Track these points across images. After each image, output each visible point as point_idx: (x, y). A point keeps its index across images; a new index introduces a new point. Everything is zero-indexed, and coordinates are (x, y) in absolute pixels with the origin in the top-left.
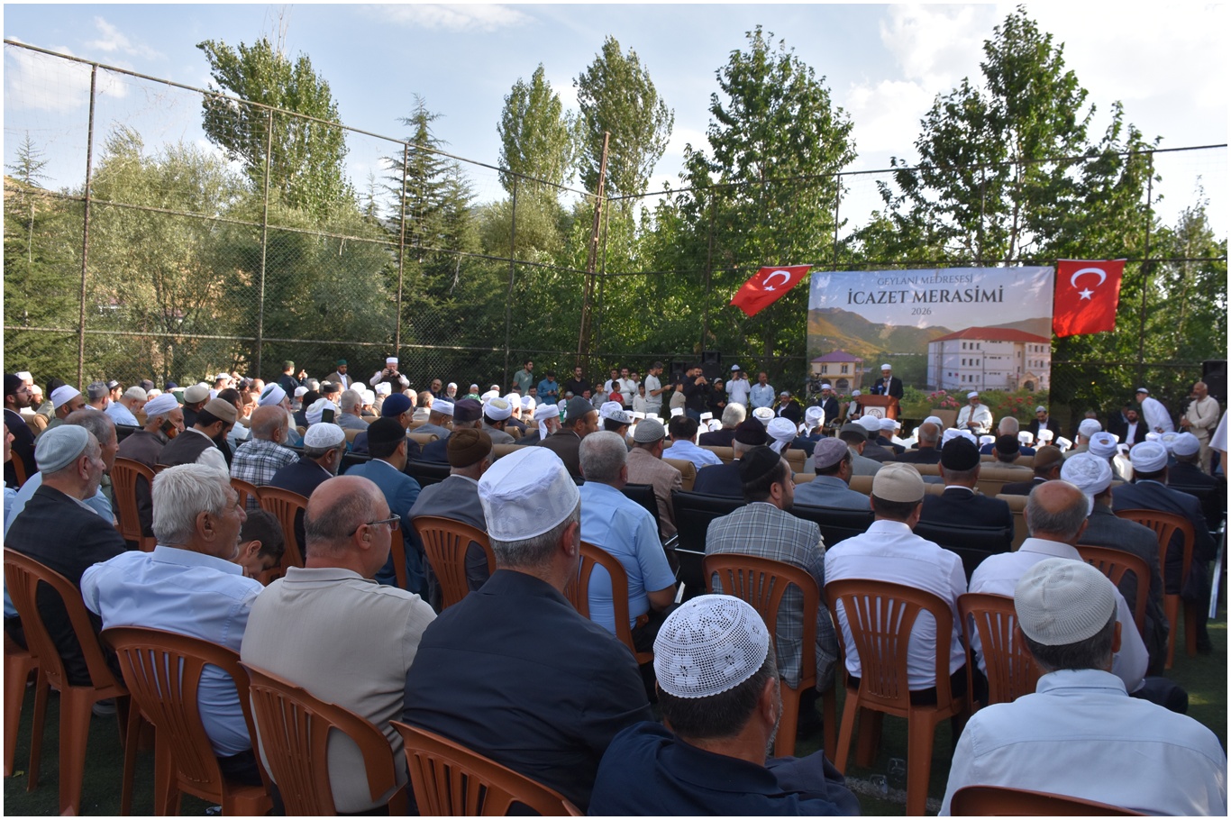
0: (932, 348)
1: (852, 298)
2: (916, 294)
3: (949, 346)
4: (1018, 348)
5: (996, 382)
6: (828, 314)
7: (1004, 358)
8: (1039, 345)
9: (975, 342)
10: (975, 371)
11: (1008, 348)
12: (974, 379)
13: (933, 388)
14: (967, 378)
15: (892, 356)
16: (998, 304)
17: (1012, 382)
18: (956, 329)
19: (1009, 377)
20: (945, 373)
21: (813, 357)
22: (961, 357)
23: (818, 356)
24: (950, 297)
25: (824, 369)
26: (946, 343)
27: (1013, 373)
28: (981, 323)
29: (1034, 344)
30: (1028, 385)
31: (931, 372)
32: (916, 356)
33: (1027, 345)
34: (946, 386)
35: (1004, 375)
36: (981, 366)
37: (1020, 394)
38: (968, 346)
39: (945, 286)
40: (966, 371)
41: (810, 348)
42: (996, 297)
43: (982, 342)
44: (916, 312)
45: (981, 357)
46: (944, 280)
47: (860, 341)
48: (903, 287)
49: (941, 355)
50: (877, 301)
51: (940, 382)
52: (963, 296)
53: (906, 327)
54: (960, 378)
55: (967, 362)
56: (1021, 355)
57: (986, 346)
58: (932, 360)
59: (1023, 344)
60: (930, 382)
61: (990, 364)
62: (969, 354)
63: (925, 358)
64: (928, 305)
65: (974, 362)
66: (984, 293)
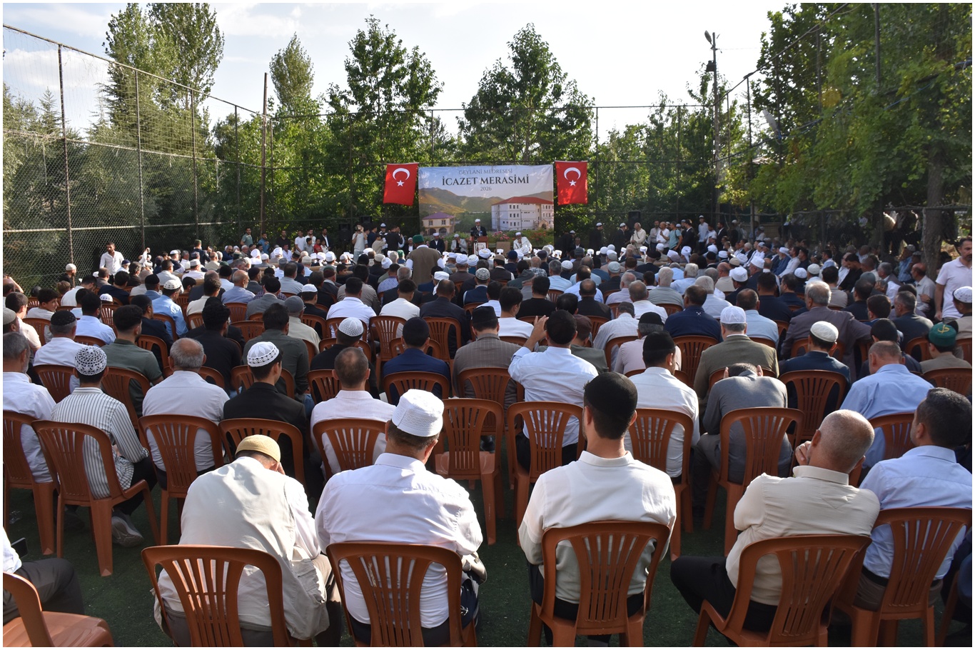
0: (493, 208)
1: (445, 182)
2: (482, 180)
3: (503, 207)
4: (538, 207)
5: (528, 225)
6: (432, 191)
7: (531, 213)
8: (548, 205)
9: (516, 205)
10: (516, 220)
11: (533, 207)
12: (517, 224)
13: (495, 230)
14: (513, 224)
15: (472, 214)
16: (526, 184)
17: (536, 225)
18: (506, 198)
19: (534, 223)
20: (501, 221)
21: (423, 217)
22: (509, 213)
23: (426, 215)
24: (501, 181)
25: (431, 223)
26: (501, 205)
27: (536, 220)
28: (519, 194)
29: (545, 205)
30: (544, 226)
31: (494, 221)
32: (485, 213)
33: (542, 205)
34: (502, 229)
35: (532, 221)
36: (520, 218)
37: (540, 231)
38: (512, 207)
39: (497, 175)
40: (512, 220)
41: (421, 211)
42: (525, 180)
43: (520, 205)
44: (483, 189)
45: (519, 213)
46: (497, 171)
47: (452, 206)
48: (474, 176)
49: (498, 213)
50: (459, 183)
51: (499, 227)
52: (508, 180)
53: (478, 197)
54: (509, 223)
55: (513, 215)
56: (539, 211)
57: (522, 206)
58: (493, 215)
59: (540, 205)
60: (494, 227)
61: (524, 216)
62: (513, 211)
63: (490, 214)
64: (489, 185)
65: (516, 215)
66: (519, 179)
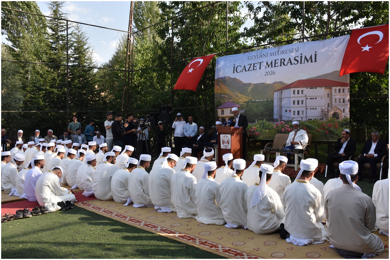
0: (276, 95)
1: (235, 70)
2: (267, 63)
3: (286, 92)
4: (327, 91)
5: (314, 114)
6: (223, 80)
7: (319, 98)
8: (342, 88)
9: (300, 89)
10: (301, 108)
11: (321, 91)
12: (300, 113)
13: (277, 120)
14: (296, 113)
15: (255, 102)
16: (314, 63)
17: (324, 114)
18: (289, 82)
19: (322, 111)
20: (284, 110)
21: (218, 106)
22: (293, 99)
23: (219, 105)
24: (286, 63)
25: (223, 112)
26: (283, 91)
27: (325, 108)
28: (304, 77)
29: (338, 88)
30: (335, 115)
31: (276, 110)
32: (267, 100)
33: (334, 88)
34: (284, 119)
35: (319, 109)
36: (304, 105)
37: (330, 121)
38: (296, 92)
39: (282, 56)
40: (295, 108)
41: (216, 101)
42: (313, 59)
43: (305, 89)
44: (267, 74)
45: (304, 99)
46: (283, 52)
47: (239, 95)
48: (260, 60)
49: (281, 99)
50: (247, 70)
51: (281, 116)
52: (293, 61)
53: (262, 83)
54: (292, 112)
55: (296, 103)
56: (330, 95)
57: (308, 92)
58: (276, 103)
59: (331, 88)
60: (275, 117)
61: (310, 103)
62: (300, 97)
63: (272, 101)
64: (274, 69)
65: (300, 102)
66: (306, 58)
